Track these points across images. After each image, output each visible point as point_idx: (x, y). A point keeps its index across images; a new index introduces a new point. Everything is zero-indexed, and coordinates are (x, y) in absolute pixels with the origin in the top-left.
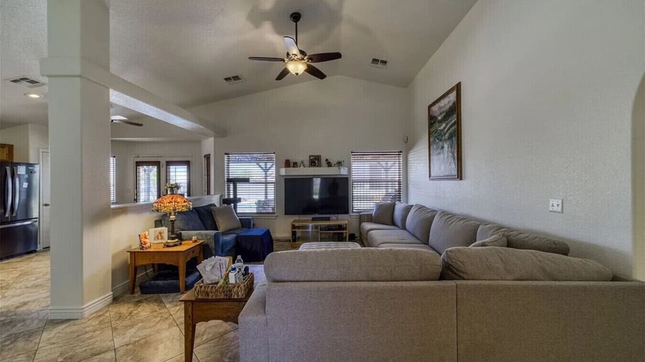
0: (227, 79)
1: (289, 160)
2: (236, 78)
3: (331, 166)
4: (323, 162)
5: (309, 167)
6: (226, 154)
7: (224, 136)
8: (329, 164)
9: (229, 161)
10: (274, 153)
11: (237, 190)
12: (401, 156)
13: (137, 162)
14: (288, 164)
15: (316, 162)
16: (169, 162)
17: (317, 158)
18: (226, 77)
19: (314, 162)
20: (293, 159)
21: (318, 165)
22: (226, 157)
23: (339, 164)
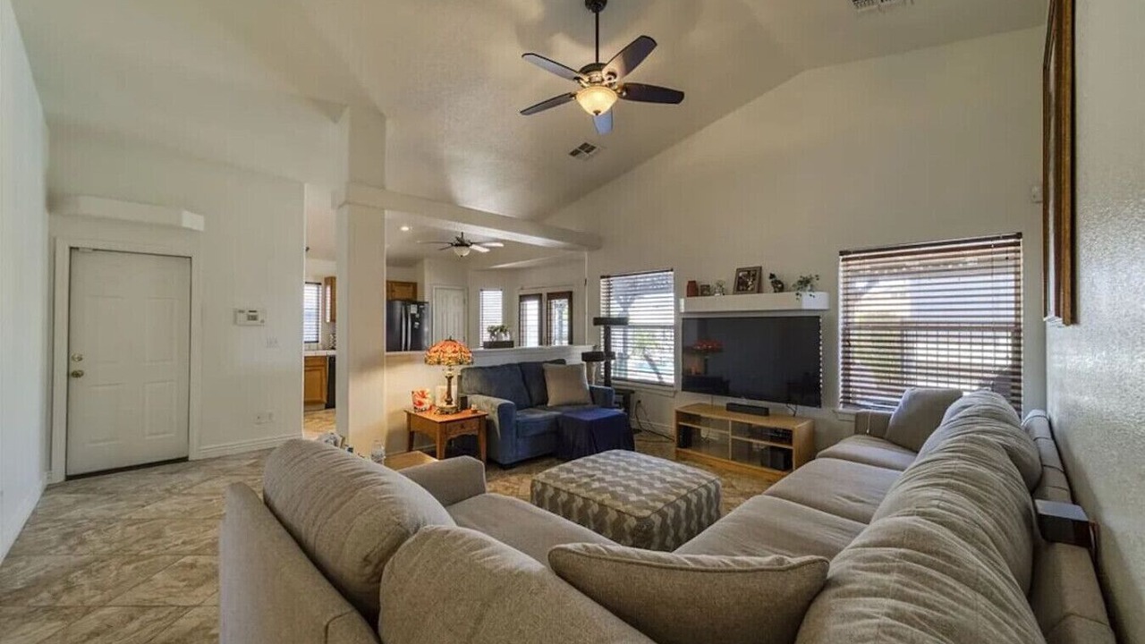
0: (574, 153)
1: (694, 282)
2: (587, 148)
3: (782, 290)
4: (767, 282)
5: (734, 294)
6: (603, 277)
7: (599, 248)
8: (779, 286)
9: (609, 288)
10: (672, 270)
11: (610, 339)
12: (1021, 248)
13: (521, 296)
14: (695, 290)
15: (750, 283)
16: (552, 294)
17: (752, 273)
18: (571, 151)
19: (746, 284)
20: (702, 279)
21: (752, 289)
22: (603, 282)
23: (805, 283)
